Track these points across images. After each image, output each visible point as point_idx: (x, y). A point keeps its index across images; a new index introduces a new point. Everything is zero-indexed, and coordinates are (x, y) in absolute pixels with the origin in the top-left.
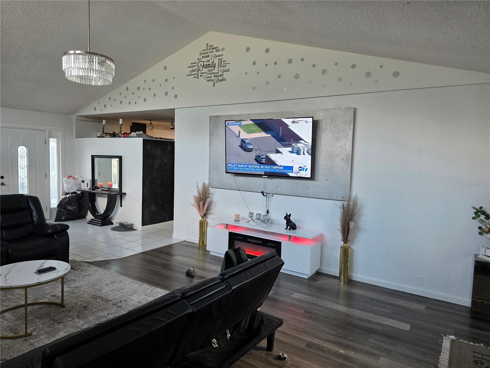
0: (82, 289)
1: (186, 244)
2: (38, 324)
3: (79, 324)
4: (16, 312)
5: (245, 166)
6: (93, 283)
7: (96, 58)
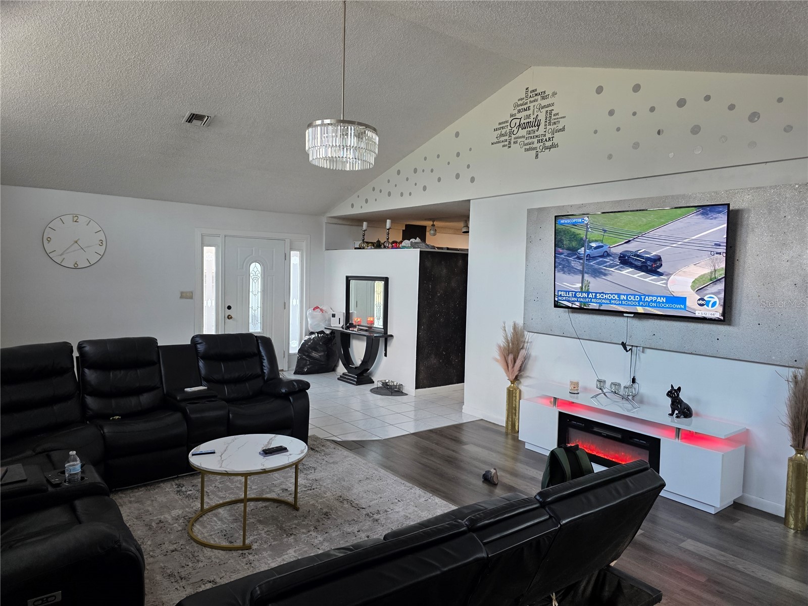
0: (324, 484)
1: (484, 426)
2: (261, 532)
3: (316, 541)
4: (234, 510)
5: (590, 296)
6: (340, 476)
7: (351, 129)
